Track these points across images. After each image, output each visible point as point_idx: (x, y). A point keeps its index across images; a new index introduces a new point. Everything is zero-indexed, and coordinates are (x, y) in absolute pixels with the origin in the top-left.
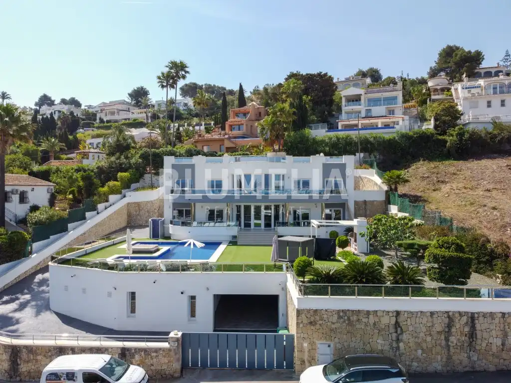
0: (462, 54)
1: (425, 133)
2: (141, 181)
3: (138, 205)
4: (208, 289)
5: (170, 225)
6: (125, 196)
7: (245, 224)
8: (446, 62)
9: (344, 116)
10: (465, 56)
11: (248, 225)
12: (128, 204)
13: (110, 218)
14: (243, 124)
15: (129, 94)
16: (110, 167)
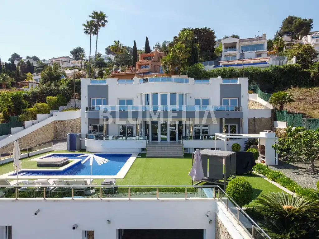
0: (300, 21)
1: (293, 67)
2: (68, 104)
3: (63, 122)
4: (109, 222)
5: (86, 139)
6: (52, 116)
7: (152, 137)
8: (287, 28)
9: (223, 58)
10: (302, 22)
11: (155, 139)
12: (55, 122)
13: (36, 132)
14: (148, 64)
15: (71, 52)
16: (42, 92)
